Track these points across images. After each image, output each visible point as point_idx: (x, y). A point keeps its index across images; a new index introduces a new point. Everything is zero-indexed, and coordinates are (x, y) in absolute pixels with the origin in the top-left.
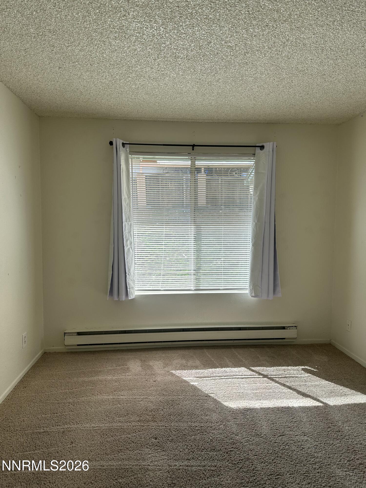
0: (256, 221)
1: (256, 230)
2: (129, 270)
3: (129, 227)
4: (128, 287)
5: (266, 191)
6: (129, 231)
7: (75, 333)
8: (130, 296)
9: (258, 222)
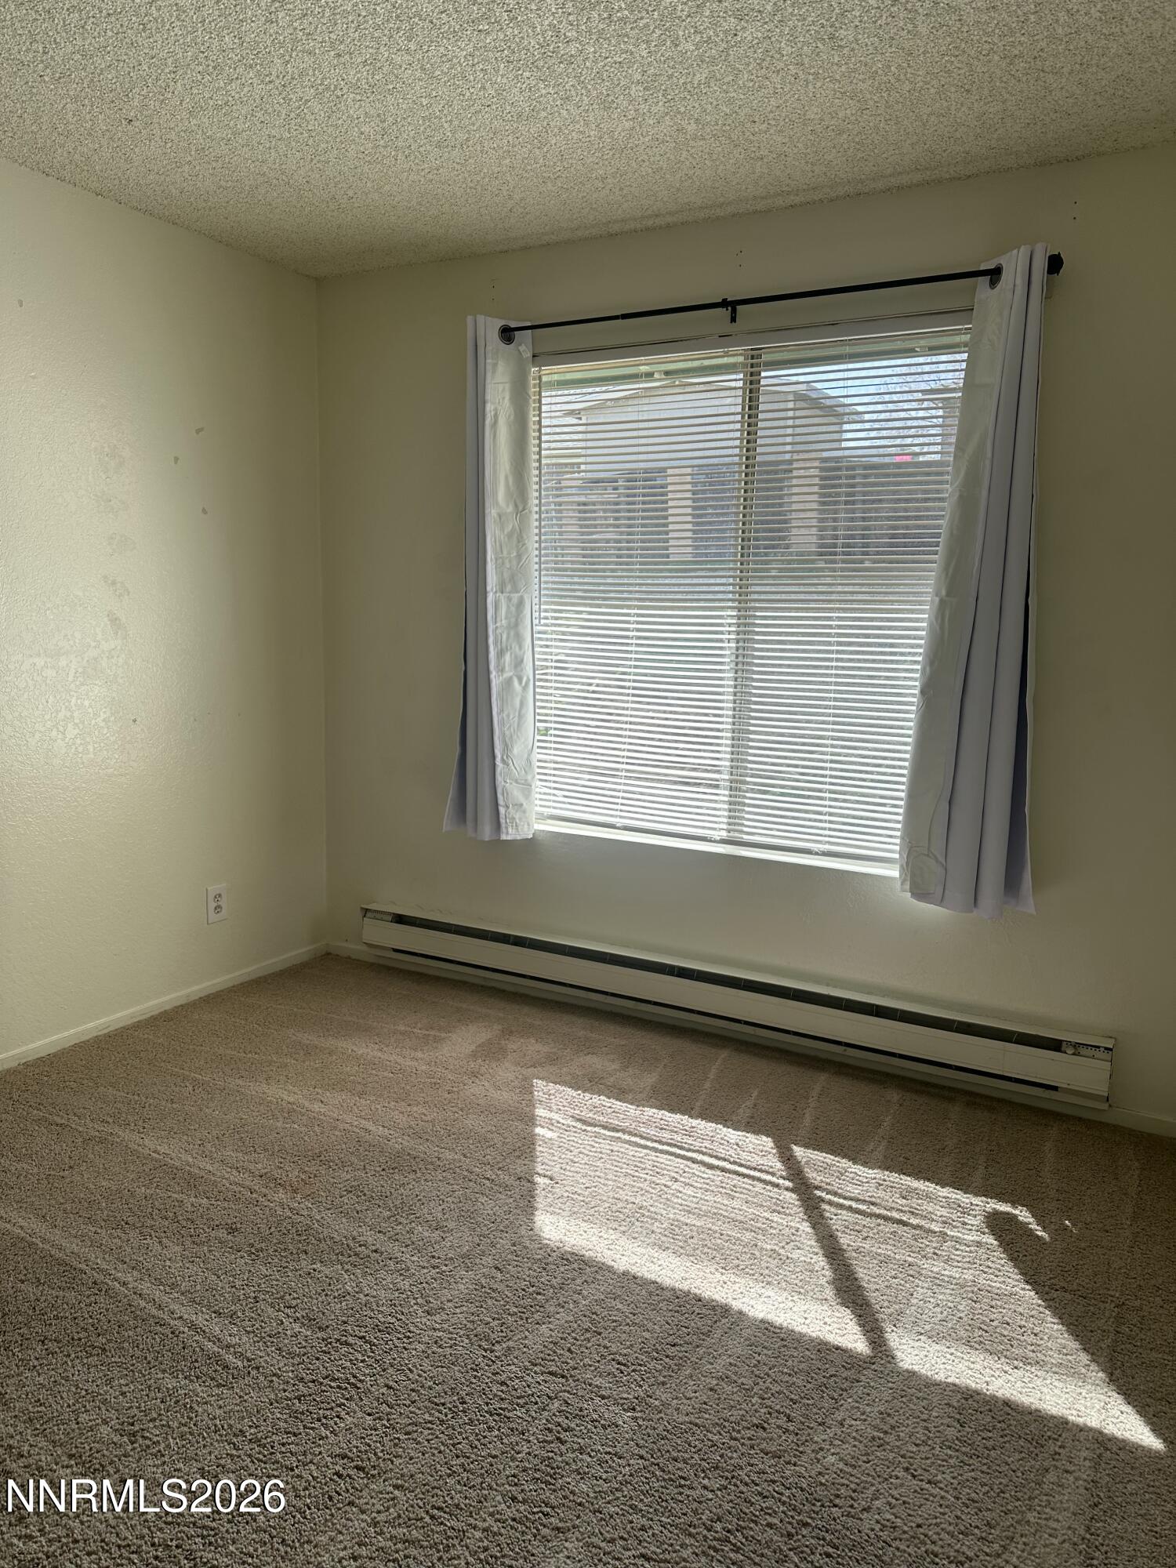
0: (944, 593)
1: (938, 628)
2: (507, 748)
3: (513, 609)
4: (501, 801)
5: (988, 463)
6: (512, 625)
7: (389, 914)
8: (507, 828)
9: (948, 594)
